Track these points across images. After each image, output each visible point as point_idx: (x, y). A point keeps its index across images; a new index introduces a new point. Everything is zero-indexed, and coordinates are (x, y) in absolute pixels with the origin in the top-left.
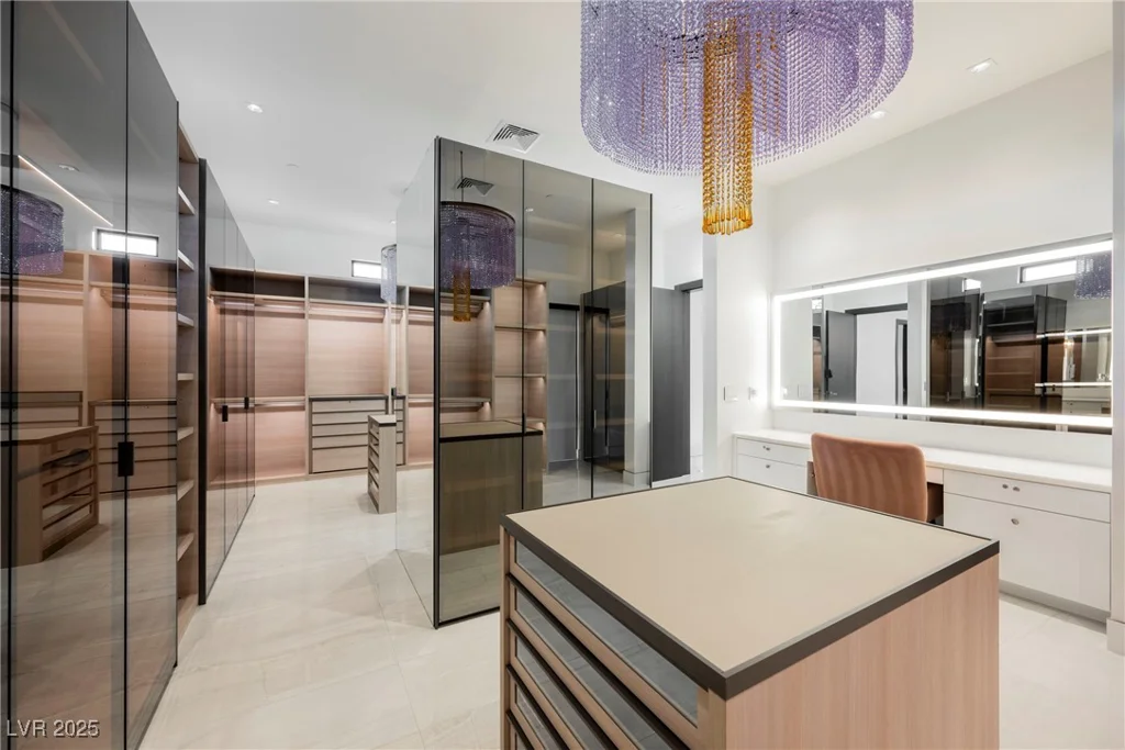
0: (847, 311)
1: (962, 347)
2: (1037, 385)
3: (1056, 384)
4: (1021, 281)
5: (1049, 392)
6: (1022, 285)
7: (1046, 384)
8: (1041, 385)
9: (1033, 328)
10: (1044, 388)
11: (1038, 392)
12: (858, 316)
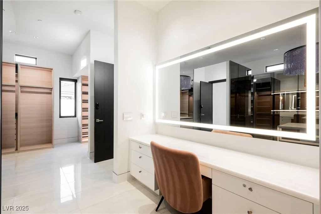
0: (209, 82)
1: (248, 96)
2: (272, 111)
3: (278, 111)
4: (266, 72)
5: (276, 113)
6: (266, 73)
7: (274, 111)
8: (273, 111)
9: (270, 90)
10: (274, 112)
11: (272, 113)
12: (214, 84)
